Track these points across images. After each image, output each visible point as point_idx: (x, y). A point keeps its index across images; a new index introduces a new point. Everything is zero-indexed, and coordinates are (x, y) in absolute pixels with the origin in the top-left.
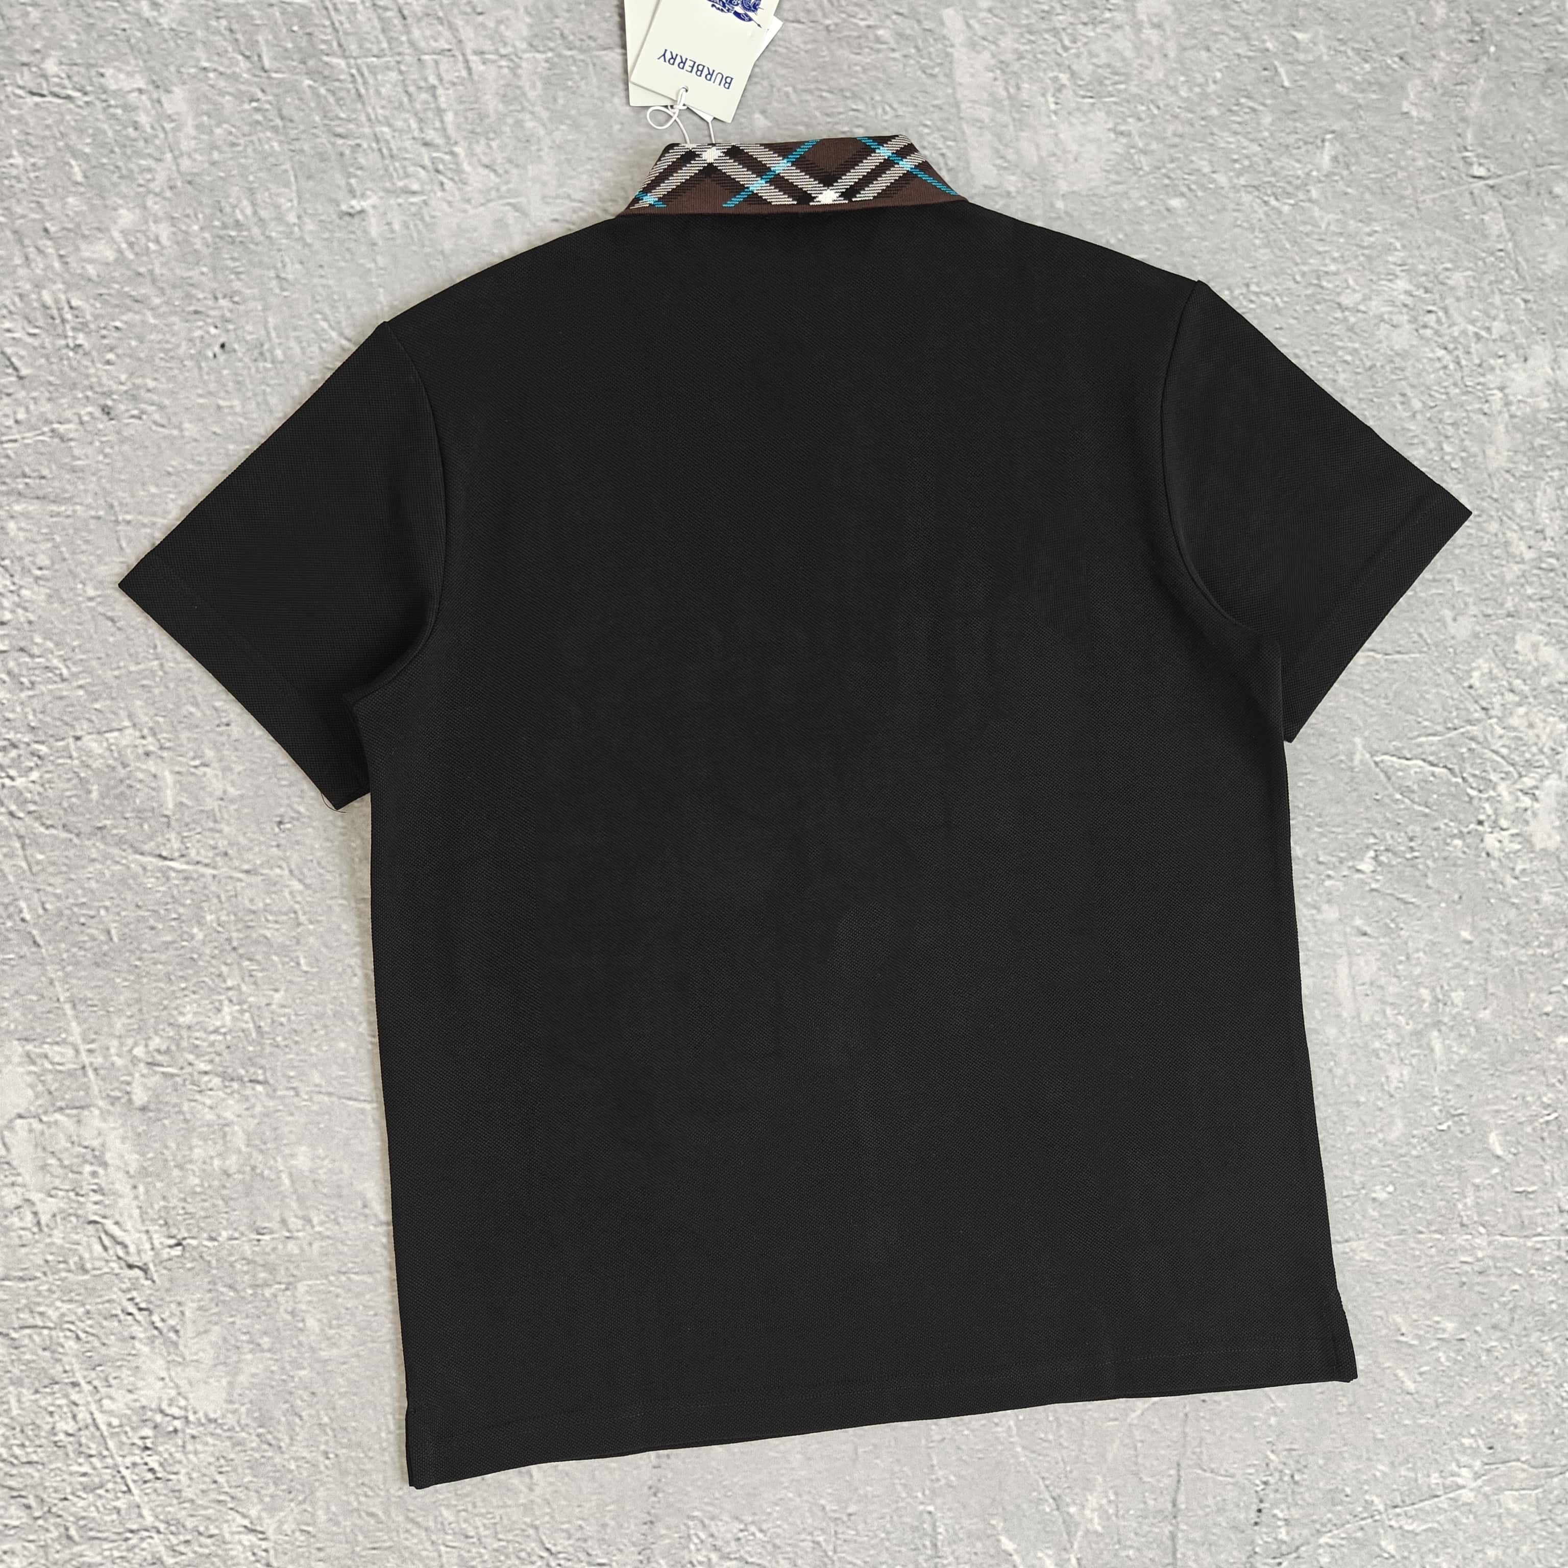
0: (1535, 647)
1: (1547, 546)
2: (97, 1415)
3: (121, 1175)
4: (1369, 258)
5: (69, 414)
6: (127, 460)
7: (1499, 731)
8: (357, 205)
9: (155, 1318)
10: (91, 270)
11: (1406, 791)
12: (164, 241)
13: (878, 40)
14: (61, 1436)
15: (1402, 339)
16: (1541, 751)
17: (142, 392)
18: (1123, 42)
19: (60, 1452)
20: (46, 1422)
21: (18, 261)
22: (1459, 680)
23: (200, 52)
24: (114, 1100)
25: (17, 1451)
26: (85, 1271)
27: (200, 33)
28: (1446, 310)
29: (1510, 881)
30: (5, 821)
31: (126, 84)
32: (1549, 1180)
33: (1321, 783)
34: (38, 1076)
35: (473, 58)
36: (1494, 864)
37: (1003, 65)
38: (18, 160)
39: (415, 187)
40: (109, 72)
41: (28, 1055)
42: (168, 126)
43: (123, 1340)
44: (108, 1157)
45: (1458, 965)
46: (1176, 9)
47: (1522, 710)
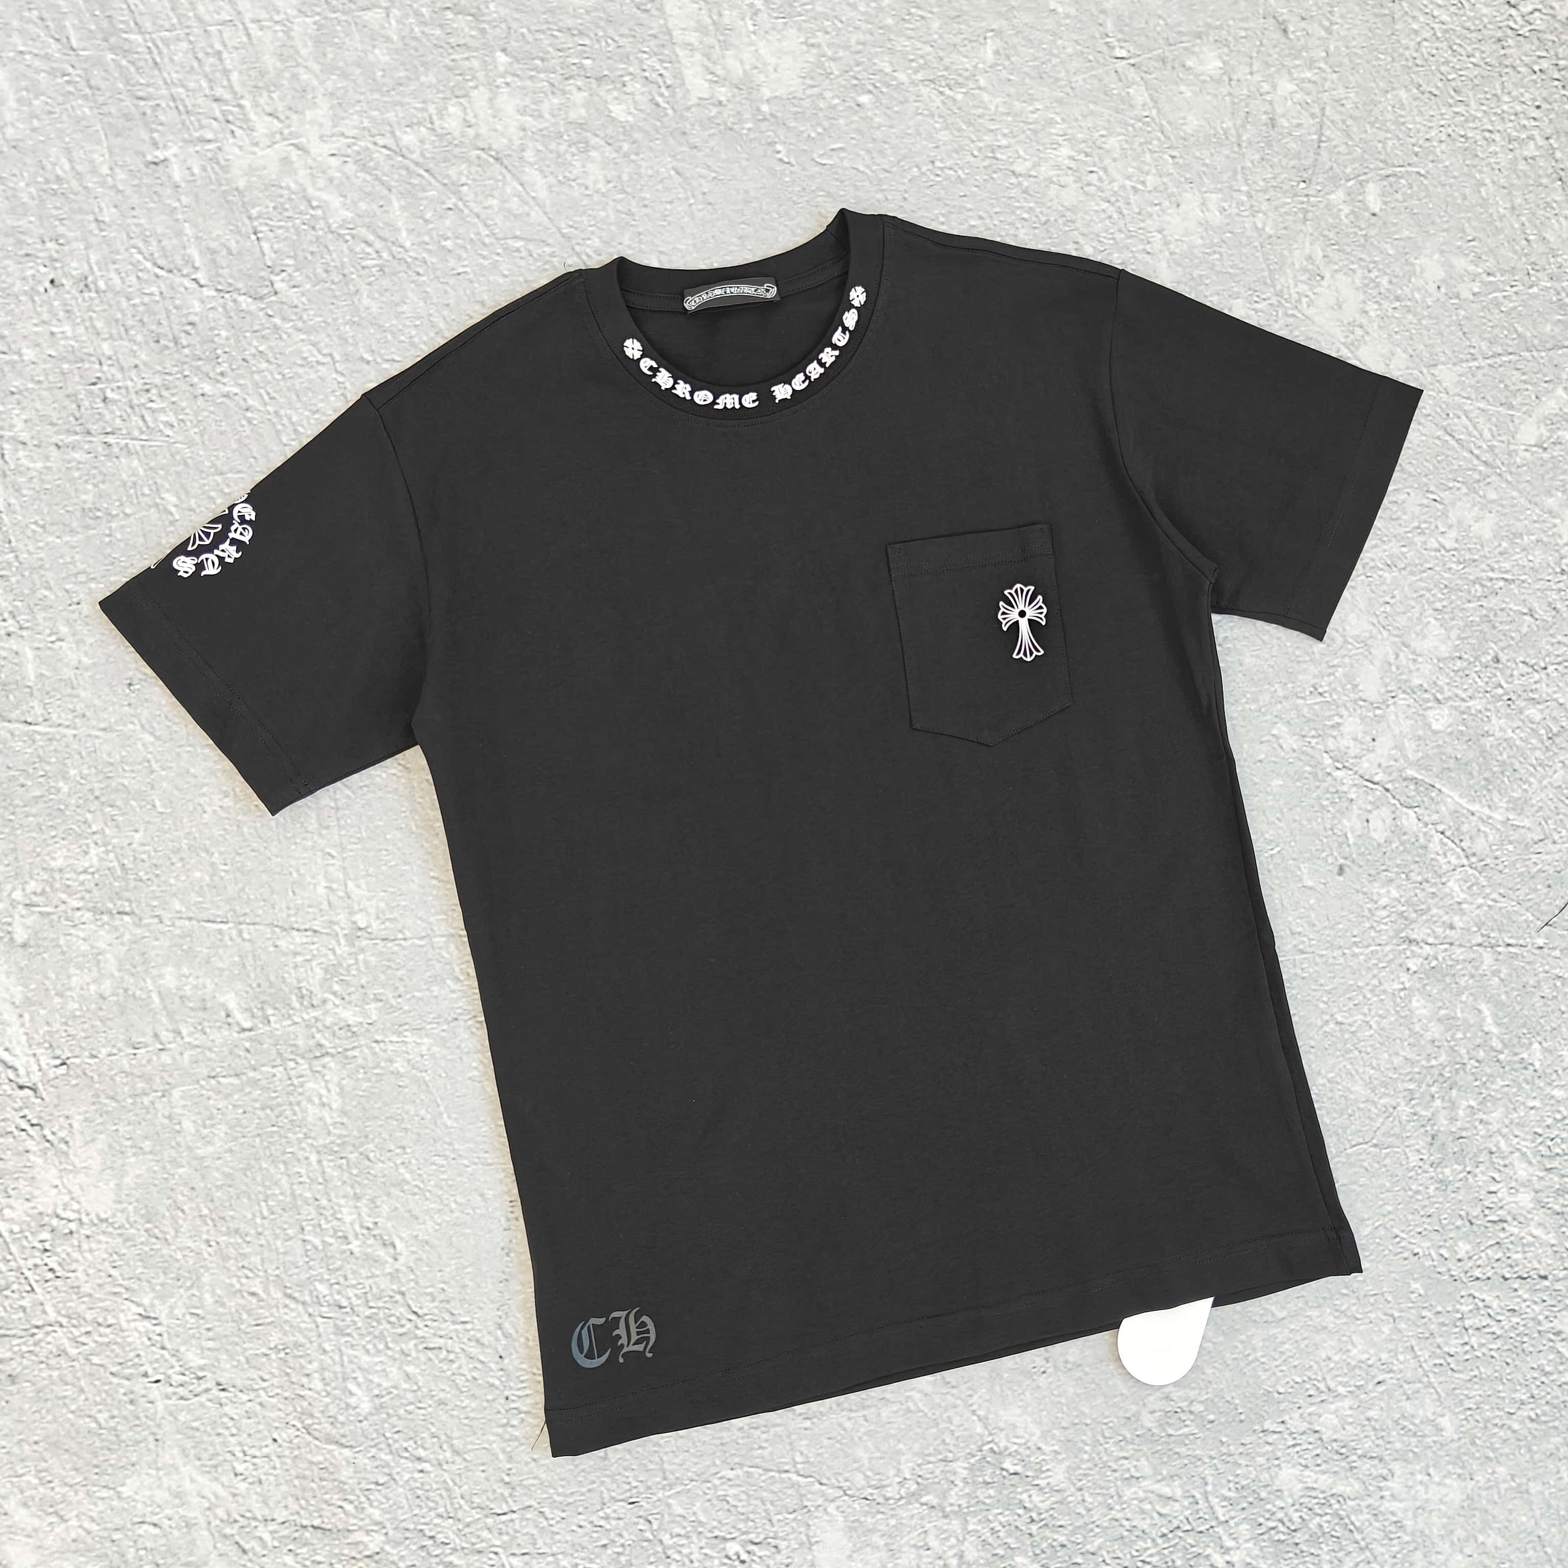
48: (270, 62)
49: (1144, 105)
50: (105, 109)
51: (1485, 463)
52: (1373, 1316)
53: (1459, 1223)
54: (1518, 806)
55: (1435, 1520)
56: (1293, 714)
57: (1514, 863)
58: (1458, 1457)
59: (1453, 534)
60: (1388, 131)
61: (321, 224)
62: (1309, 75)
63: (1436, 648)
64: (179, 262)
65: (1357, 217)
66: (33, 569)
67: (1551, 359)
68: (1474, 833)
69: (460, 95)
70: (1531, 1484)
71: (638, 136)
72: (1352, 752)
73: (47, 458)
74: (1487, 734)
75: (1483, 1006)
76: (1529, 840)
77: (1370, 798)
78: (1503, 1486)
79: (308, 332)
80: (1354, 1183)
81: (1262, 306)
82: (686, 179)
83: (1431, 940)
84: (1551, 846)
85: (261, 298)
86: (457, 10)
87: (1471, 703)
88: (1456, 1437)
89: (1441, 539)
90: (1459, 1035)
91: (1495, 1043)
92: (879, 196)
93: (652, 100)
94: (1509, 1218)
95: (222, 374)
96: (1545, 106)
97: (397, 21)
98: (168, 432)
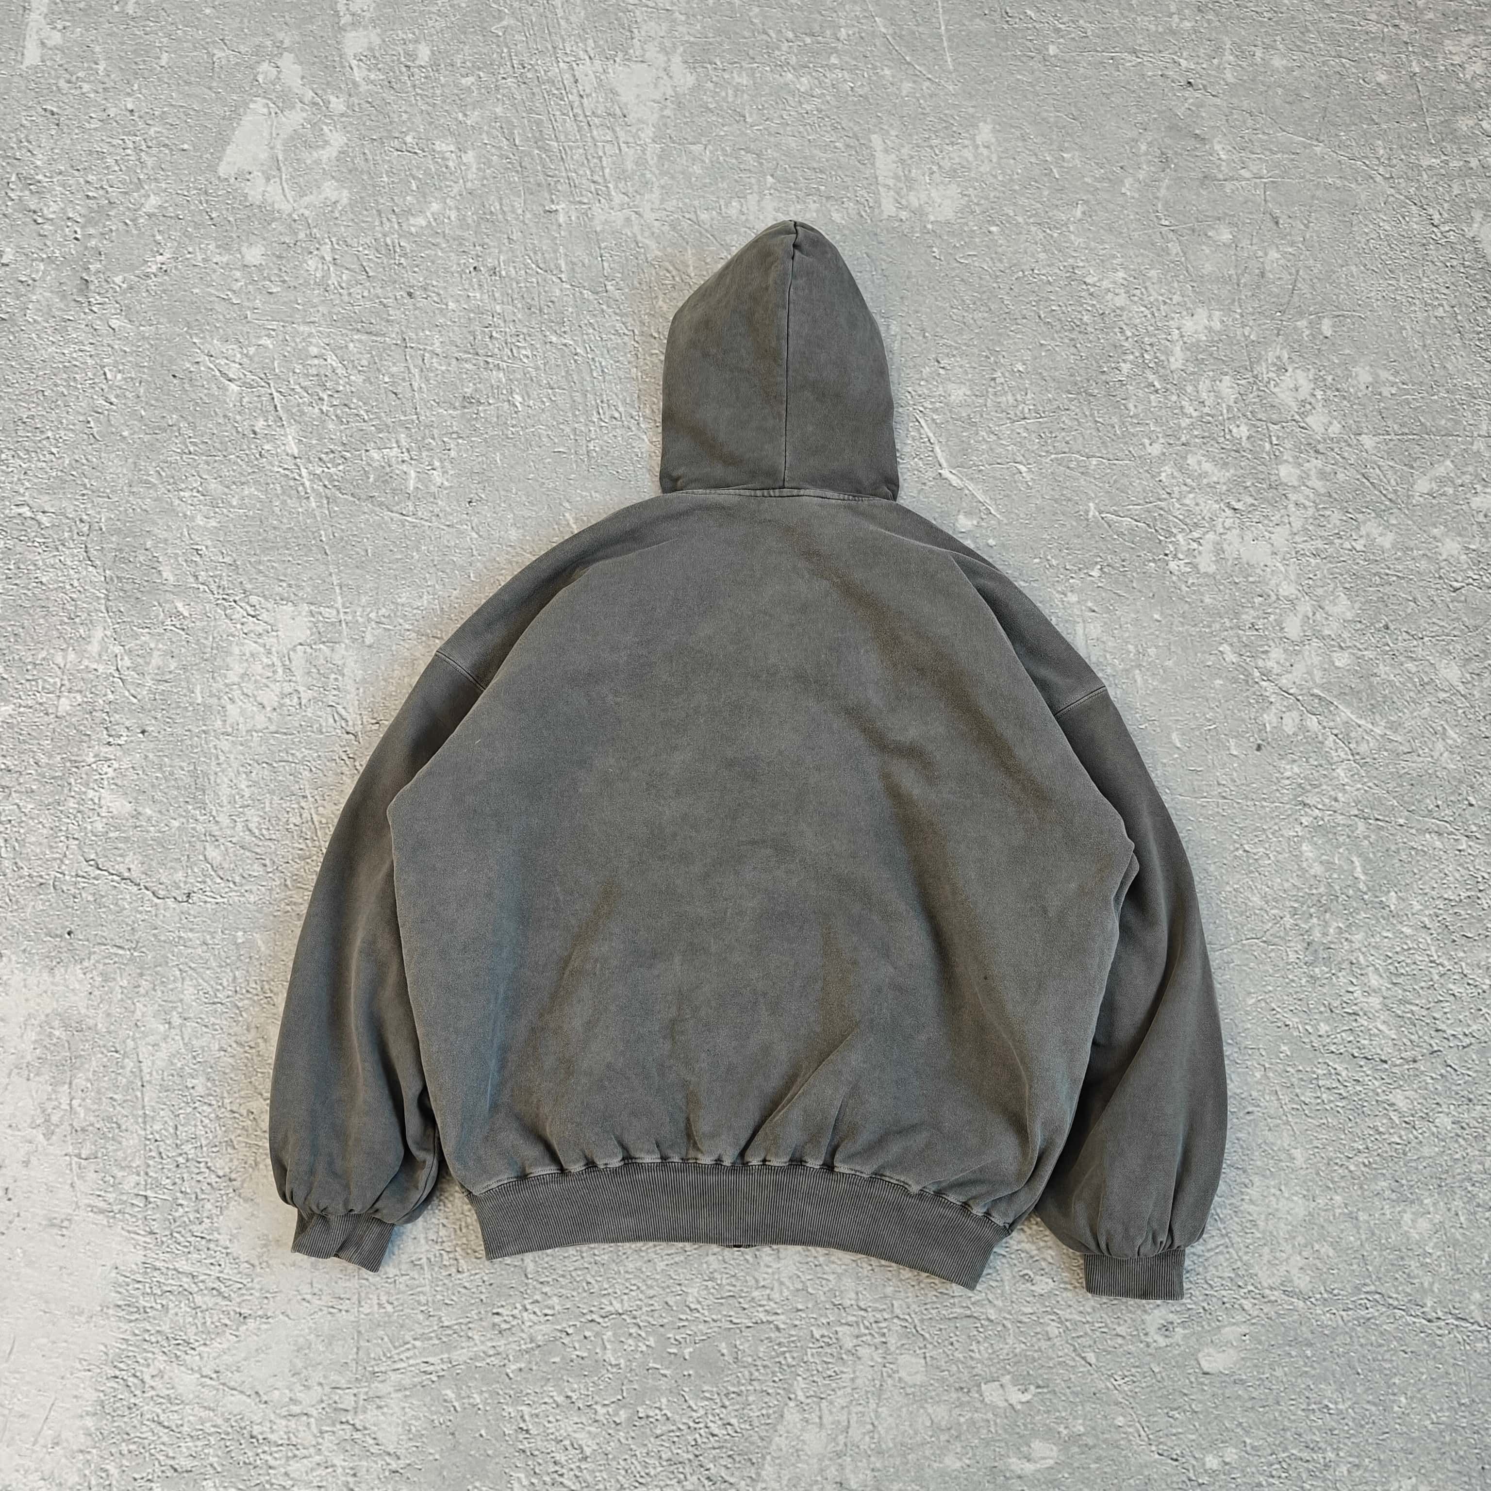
0: (1199, 463)
1: (1206, 410)
2: (314, 816)
3: (351, 681)
4: (1102, 261)
5: (390, 295)
6: (416, 318)
7: (1177, 506)
8: (554, 207)
9: (357, 764)
10: (413, 230)
11: (1121, 534)
12: (453, 218)
13: (836, 147)
14: (292, 826)
15: (1121, 301)
16: (1203, 519)
17: (430, 288)
18: (968, 154)
19: (289, 835)
20: (284, 817)
21: (377, 224)
22: (1153, 477)
23: (484, 136)
24: (354, 640)
25: (264, 831)
26: (322, 733)
27: (485, 128)
28: (1146, 288)
29: (1184, 588)
30: (321, 489)
31: (444, 148)
32: (1210, 764)
33: (1069, 526)
34: (315, 623)
35: (622, 145)
36: (1174, 578)
37: (902, 161)
38: (386, 179)
39: (586, 201)
40: (437, 143)
41: (311, 612)
42: (463, 168)
43: (337, 774)
44: (345, 671)
45: (1152, 634)
46: (997, 140)
47: (1191, 496)
48: (630, 166)
49: (1177, 254)
50: (527, 179)
51: (1390, 500)
52: (1249, 1063)
53: (1322, 1009)
54: (1394, 726)
55: (1283, 1225)
56: (1235, 640)
57: (1387, 765)
58: (1304, 1182)
59: (1362, 541)
60: (1341, 289)
61: (643, 256)
62: (1290, 250)
63: (1343, 613)
64: (552, 266)
65: (1314, 338)
66: (426, 426)
67: (1443, 442)
68: (1359, 739)
69: (741, 196)
70: (1360, 1213)
71: (847, 232)
72: (1275, 671)
73: (449, 365)
74: (1375, 675)
75: (1355, 859)
76: (1400, 751)
77: (1285, 703)
78: (1338, 1211)
79: (621, 316)
80: (1246, 965)
81: (1243, 382)
82: (872, 261)
83: (1320, 806)
84: (1416, 758)
85: (597, 293)
86: (748, 150)
87: (1366, 653)
88: (1304, 1166)
89: (1353, 543)
90: (1335, 876)
91: (1362, 886)
92: (995, 285)
93: (859, 213)
94: (1361, 1013)
95: (565, 332)
96: (1452, 287)
97: (711, 152)
98: (525, 360)
